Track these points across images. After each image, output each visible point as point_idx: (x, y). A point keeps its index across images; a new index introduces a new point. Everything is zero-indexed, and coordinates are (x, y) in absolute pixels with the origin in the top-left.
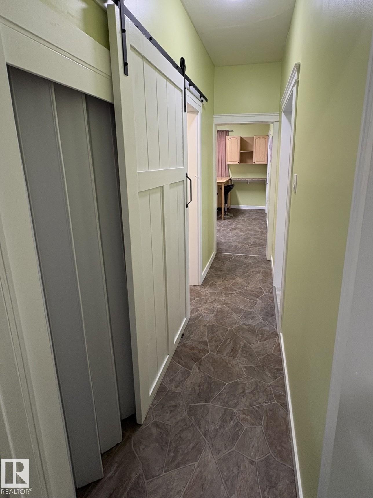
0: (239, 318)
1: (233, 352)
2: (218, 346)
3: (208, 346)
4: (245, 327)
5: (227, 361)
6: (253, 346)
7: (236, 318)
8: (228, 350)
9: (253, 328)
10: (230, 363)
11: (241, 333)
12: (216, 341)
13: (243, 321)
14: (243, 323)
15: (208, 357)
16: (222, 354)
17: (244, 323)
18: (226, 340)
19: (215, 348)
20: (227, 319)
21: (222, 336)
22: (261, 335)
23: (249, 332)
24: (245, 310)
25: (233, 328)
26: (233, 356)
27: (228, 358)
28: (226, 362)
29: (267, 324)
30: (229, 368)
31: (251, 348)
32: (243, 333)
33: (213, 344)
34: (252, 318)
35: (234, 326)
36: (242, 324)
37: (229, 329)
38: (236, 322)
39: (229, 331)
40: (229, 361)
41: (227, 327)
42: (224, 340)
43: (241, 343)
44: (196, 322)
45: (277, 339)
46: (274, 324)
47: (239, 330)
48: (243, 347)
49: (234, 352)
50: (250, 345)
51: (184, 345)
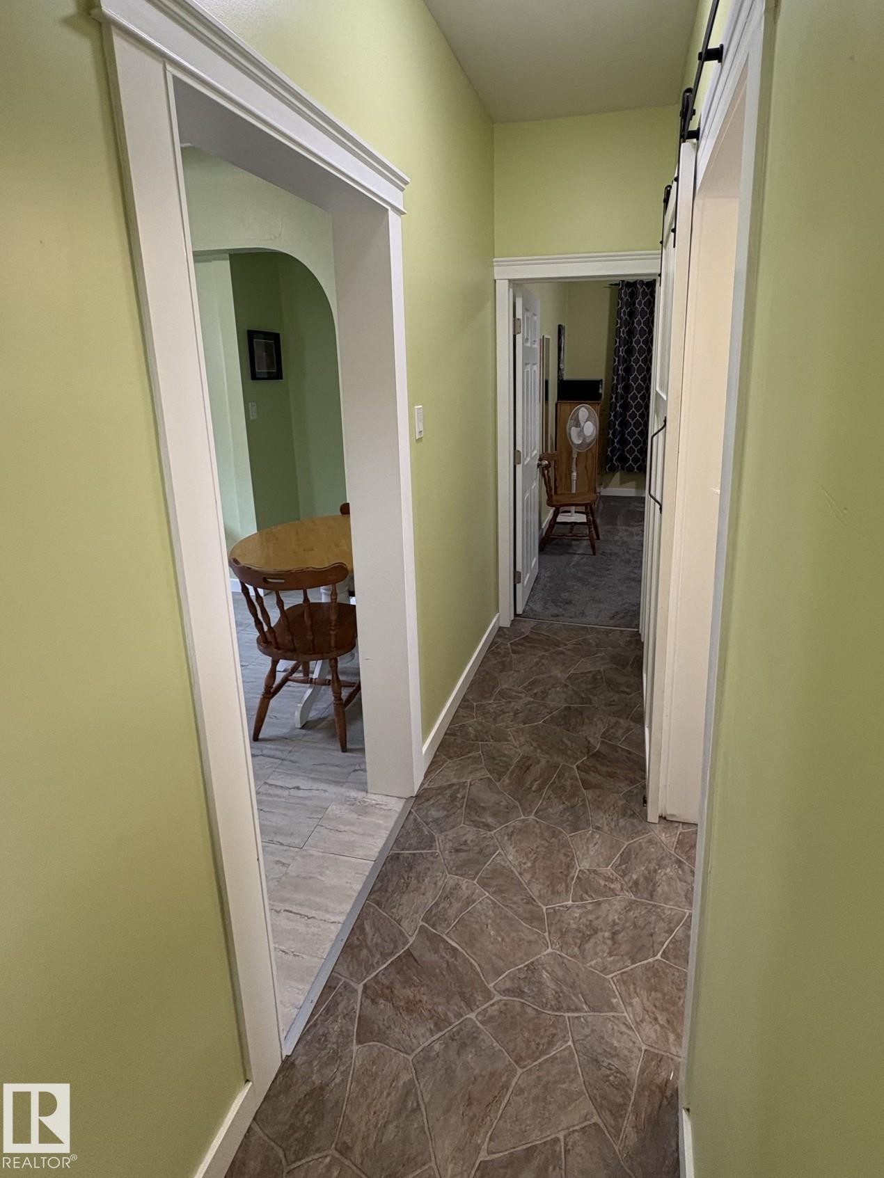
0: (500, 850)
1: (527, 765)
2: (559, 776)
3: (578, 777)
4: (490, 820)
5: (539, 751)
6: (483, 774)
7: (511, 848)
8: (536, 770)
9: (471, 815)
10: (535, 747)
11: (504, 803)
12: (563, 788)
13: (492, 838)
14: (493, 833)
15: (577, 759)
16: (548, 762)
17: (489, 833)
18: (539, 790)
19: (564, 774)
20: (537, 848)
21: (549, 798)
22: (457, 797)
23: (482, 805)
24: (475, 882)
25: (523, 817)
26: (529, 758)
27: (538, 755)
28: (541, 749)
29: (427, 824)
30: (537, 741)
31: (489, 771)
32: (498, 804)
33: (569, 780)
34: (462, 847)
35: (518, 824)
36: (495, 828)
37: (532, 817)
38: (510, 836)
39: (531, 812)
40: (536, 752)
41: (537, 822)
42: (546, 790)
43: (507, 781)
44: (627, 843)
45: (426, 786)
46: (410, 825)
47: (508, 810)
48: (505, 773)
49: (525, 765)
50: (489, 776)
51: (633, 782)
